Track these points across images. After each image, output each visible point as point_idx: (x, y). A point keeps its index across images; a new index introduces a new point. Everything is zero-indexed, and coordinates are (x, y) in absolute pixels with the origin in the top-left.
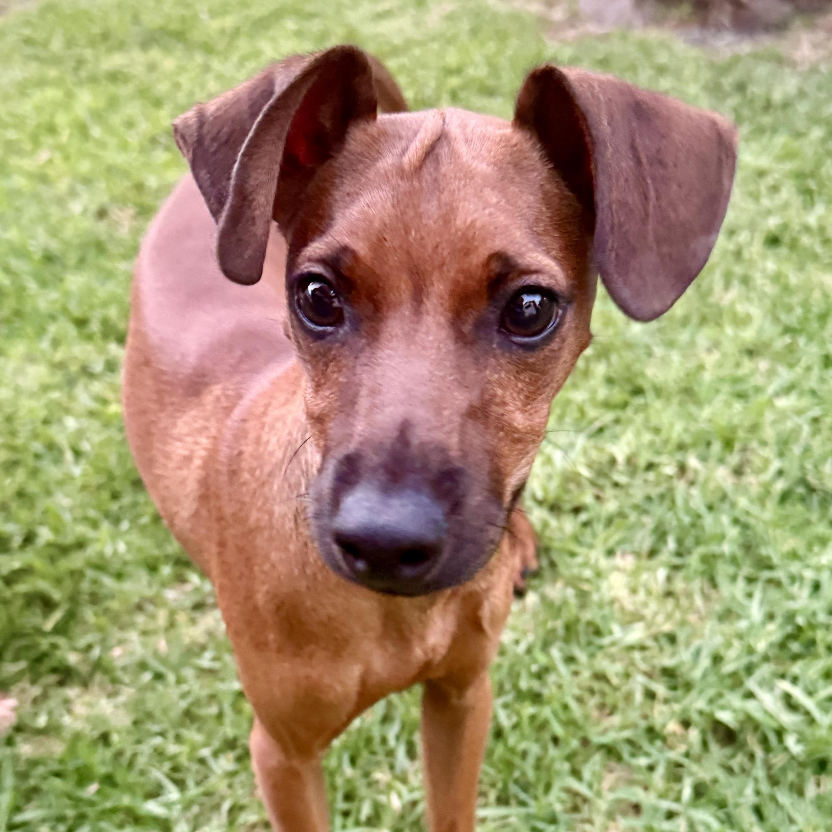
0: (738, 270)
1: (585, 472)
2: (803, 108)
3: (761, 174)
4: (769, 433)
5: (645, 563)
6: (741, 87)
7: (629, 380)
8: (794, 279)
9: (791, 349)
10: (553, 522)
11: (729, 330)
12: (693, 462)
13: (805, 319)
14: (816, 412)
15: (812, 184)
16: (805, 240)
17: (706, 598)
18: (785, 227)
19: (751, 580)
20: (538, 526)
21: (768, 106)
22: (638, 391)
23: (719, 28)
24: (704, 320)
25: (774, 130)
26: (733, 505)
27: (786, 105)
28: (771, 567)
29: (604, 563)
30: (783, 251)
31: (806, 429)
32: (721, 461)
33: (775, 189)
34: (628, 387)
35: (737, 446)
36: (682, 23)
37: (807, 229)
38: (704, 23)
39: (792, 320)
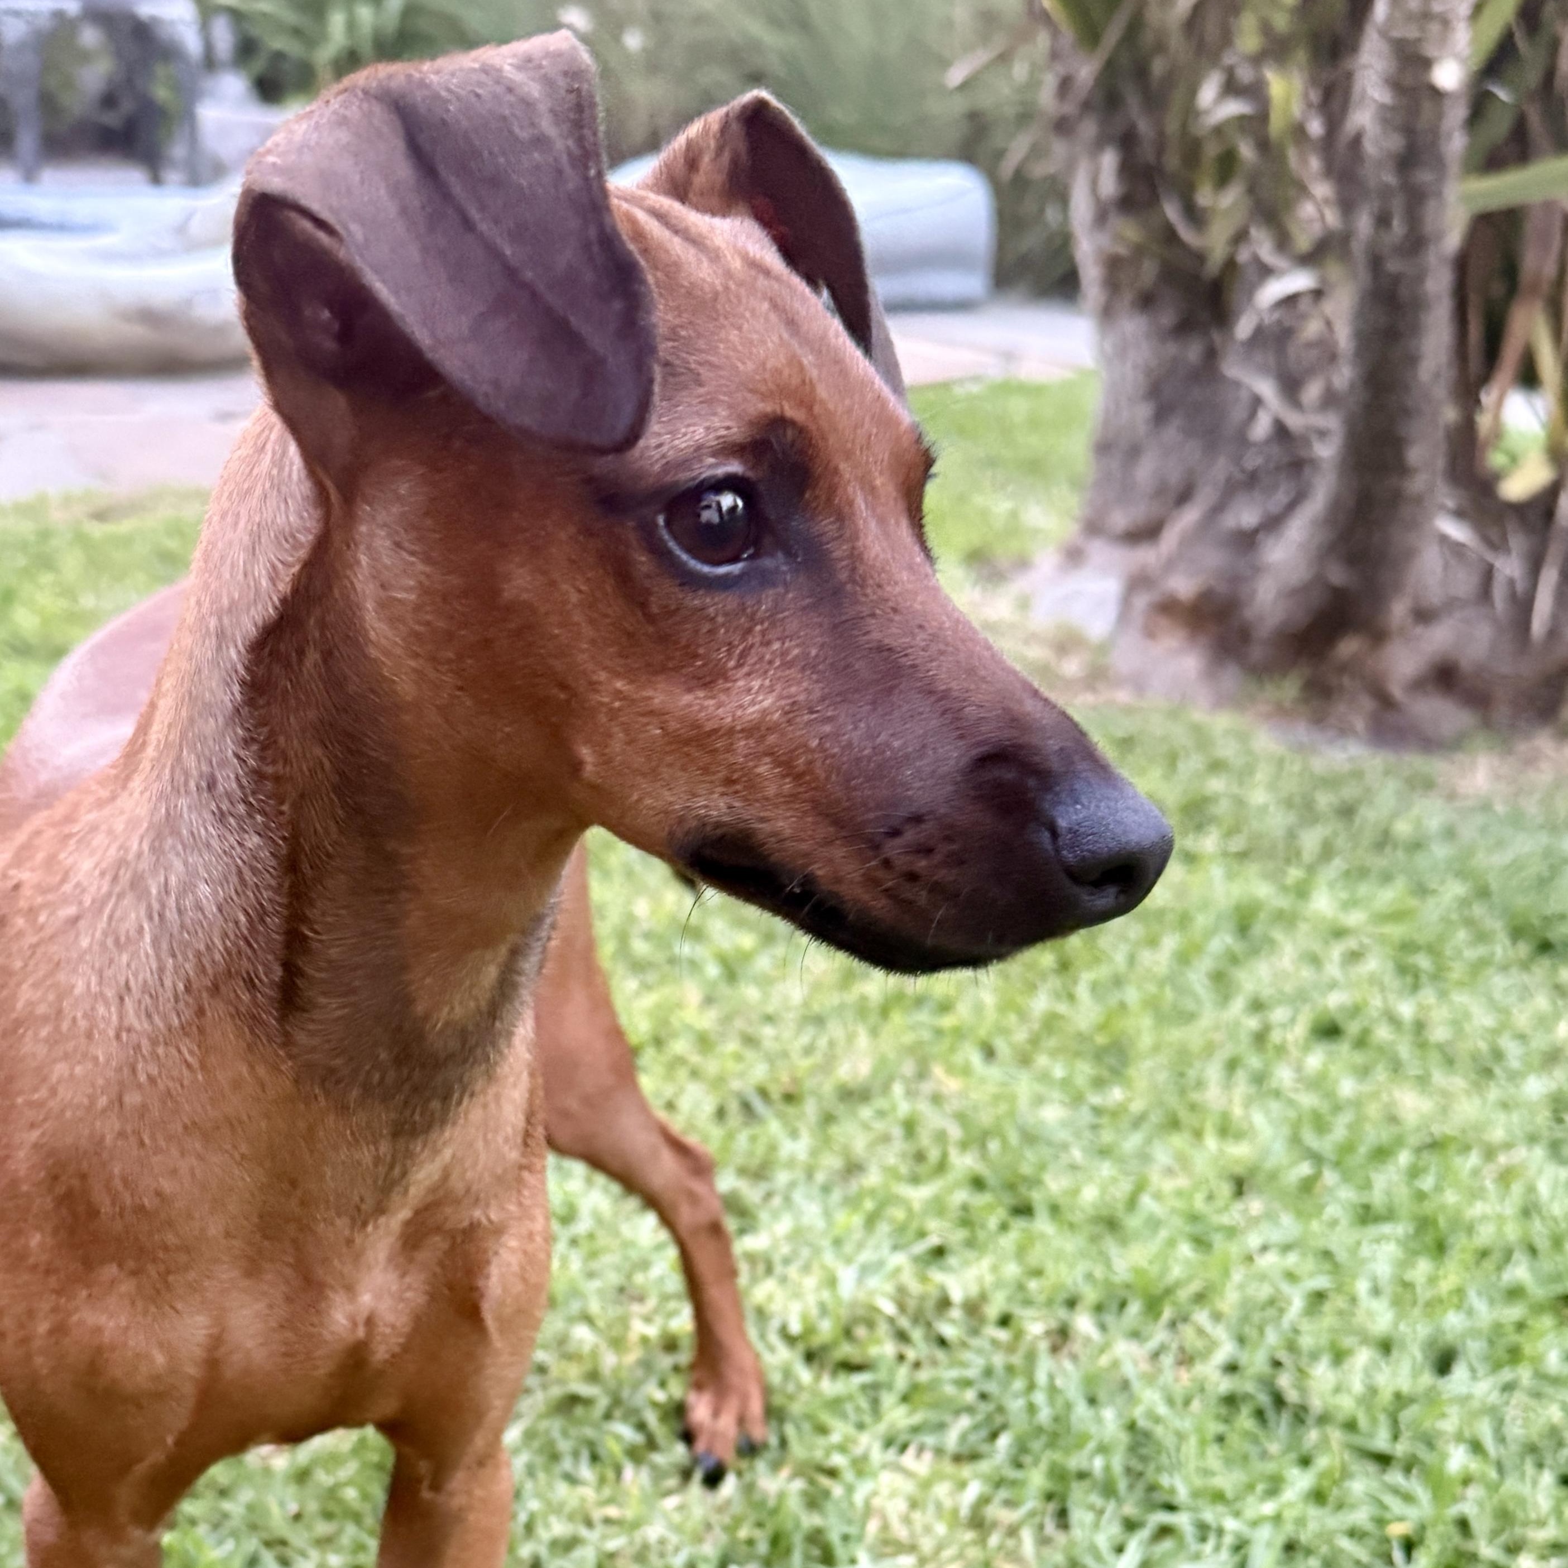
0: (1254, 1062)
1: (889, 1308)
2: (1440, 851)
3: (1339, 933)
4: (1229, 1301)
5: (948, 1467)
6: (1347, 812)
7: (1011, 1187)
8: (1347, 1087)
9: (1307, 1186)
10: (805, 1375)
11: (1211, 1142)
12: (1083, 1323)
13: (1347, 1148)
14: (1321, 1282)
15: (1423, 962)
16: (1383, 1033)
17: (1043, 1541)
18: (1356, 1011)
19: (1131, 1526)
20: (776, 1378)
21: (1384, 840)
22: (1024, 1210)
23: (1344, 731)
24: (1174, 1124)
25: (1386, 878)
26: (1133, 1400)
27: (1416, 846)
28: (1171, 1508)
29: (877, 1455)
30: (1344, 1048)
31: (1297, 1304)
32: (1135, 1335)
33: (1354, 957)
34: (1009, 1200)
35: (1167, 1313)
36: (1281, 713)
37: (1393, 1020)
38: (1319, 720)
39: (1326, 1145)
